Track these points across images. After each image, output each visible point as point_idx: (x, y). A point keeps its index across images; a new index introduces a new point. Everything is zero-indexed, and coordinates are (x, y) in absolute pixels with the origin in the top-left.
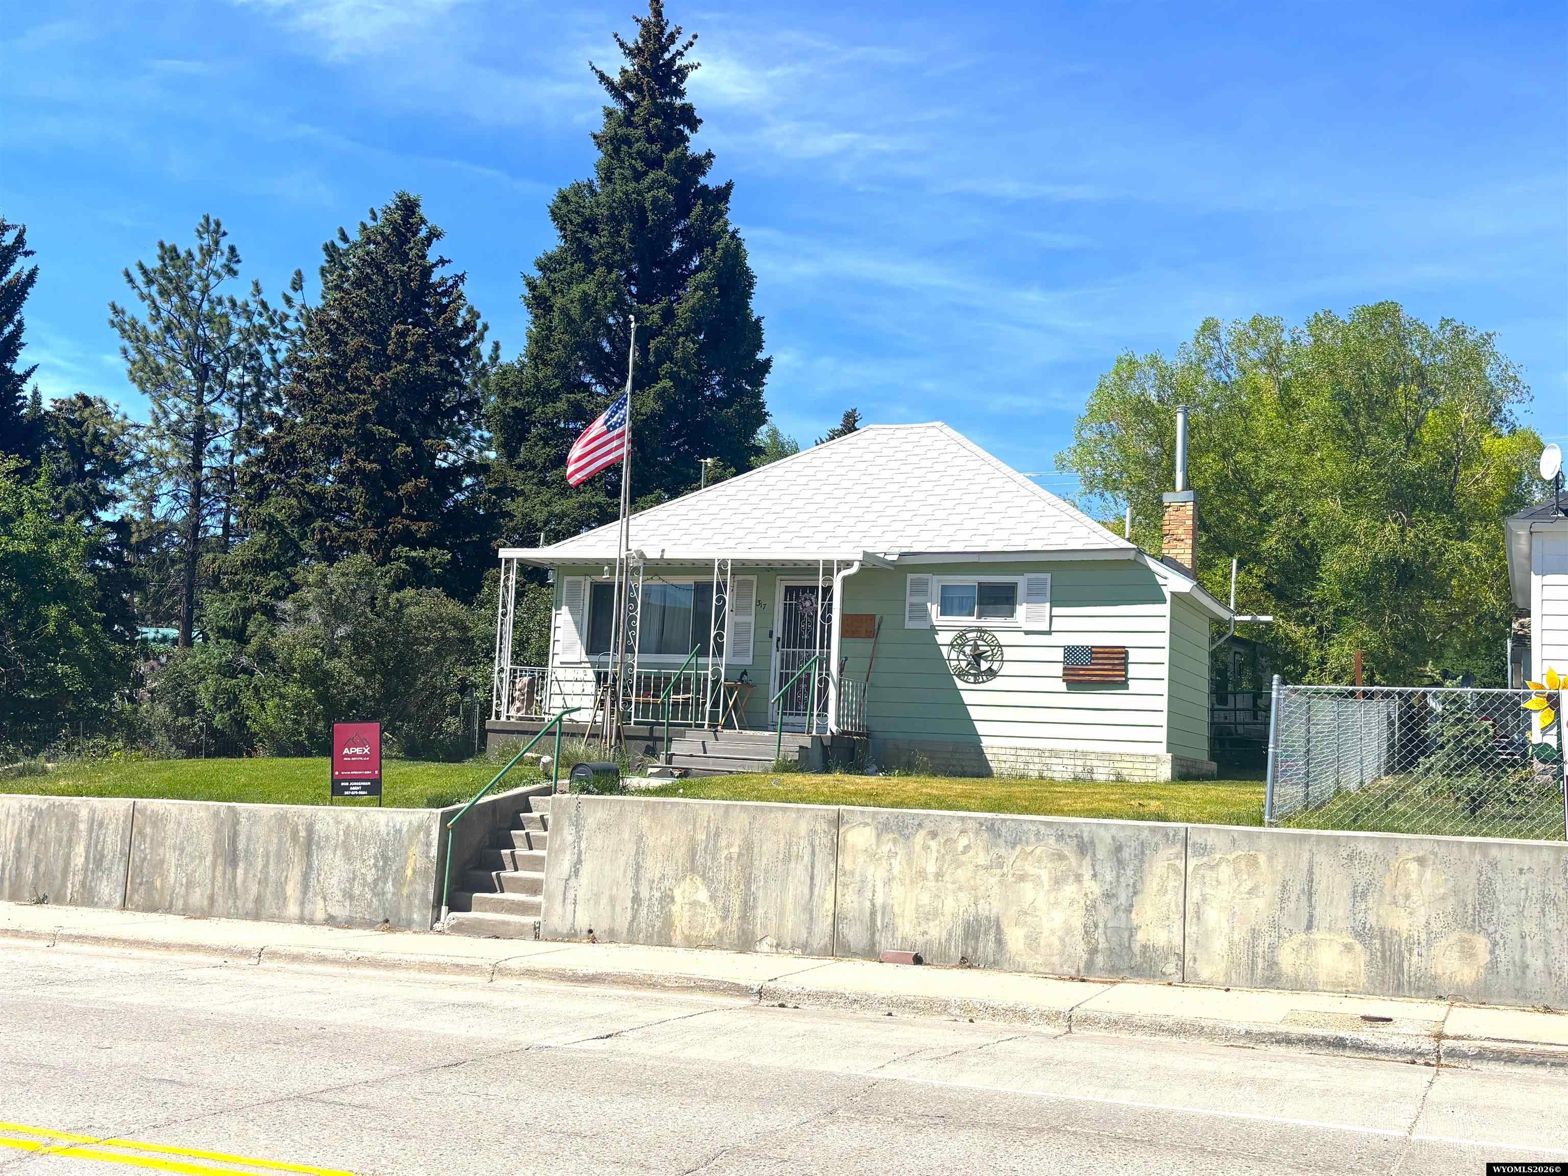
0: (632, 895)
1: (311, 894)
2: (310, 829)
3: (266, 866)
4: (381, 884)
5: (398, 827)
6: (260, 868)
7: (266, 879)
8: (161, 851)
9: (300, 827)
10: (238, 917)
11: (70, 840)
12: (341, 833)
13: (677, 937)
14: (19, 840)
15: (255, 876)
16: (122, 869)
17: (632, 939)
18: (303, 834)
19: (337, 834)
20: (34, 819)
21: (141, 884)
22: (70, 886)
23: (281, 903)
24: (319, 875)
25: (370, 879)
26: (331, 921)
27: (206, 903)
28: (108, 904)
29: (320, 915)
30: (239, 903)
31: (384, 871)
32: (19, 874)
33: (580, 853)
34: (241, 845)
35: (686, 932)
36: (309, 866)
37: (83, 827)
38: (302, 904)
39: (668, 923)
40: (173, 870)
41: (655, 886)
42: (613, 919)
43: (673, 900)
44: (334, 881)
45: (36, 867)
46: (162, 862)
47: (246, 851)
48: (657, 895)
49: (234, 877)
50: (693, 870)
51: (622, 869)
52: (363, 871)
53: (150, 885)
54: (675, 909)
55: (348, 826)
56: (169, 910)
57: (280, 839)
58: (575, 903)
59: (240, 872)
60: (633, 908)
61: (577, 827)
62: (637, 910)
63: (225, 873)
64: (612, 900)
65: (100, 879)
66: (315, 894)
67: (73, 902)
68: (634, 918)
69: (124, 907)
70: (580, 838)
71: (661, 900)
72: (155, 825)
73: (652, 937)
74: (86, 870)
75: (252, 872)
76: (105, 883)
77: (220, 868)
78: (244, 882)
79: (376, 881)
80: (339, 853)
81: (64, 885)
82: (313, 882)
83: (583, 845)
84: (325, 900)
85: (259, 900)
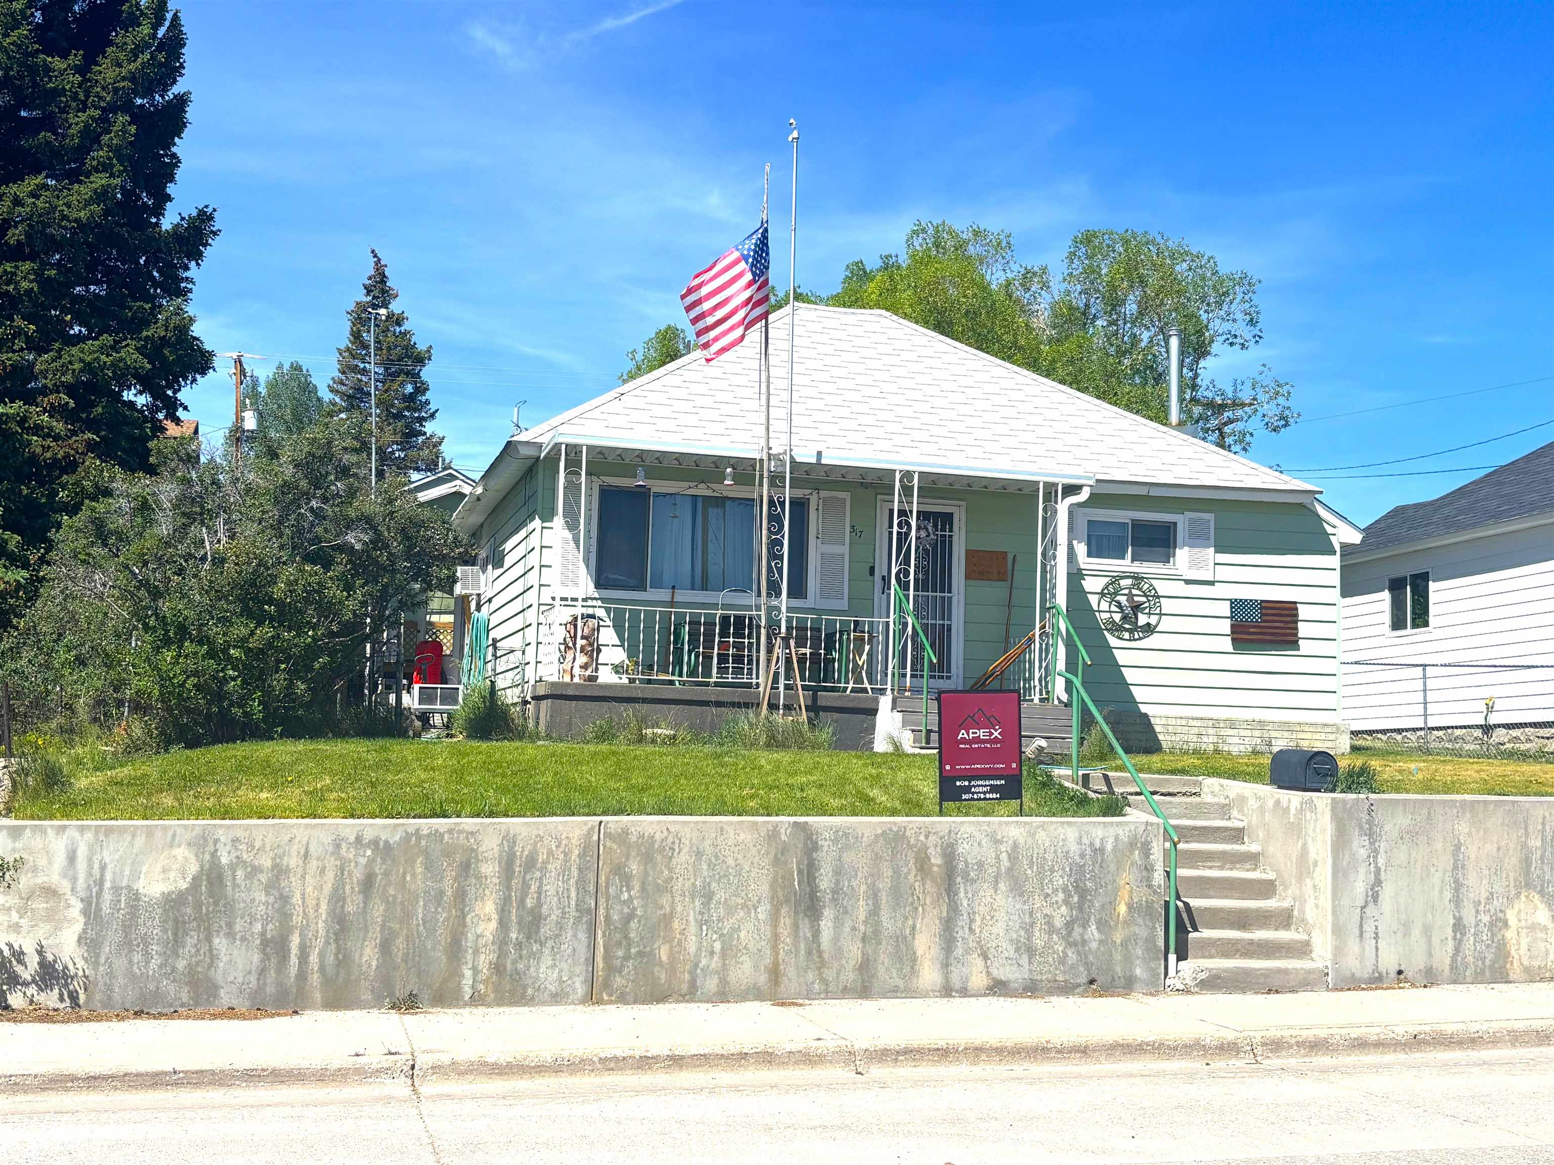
0: (1452, 921)
1: (959, 951)
2: (950, 855)
3: (874, 912)
4: (1077, 930)
5: (1098, 845)
6: (862, 917)
7: (877, 933)
8: (665, 900)
9: (931, 851)
10: (827, 994)
11: (461, 896)
12: (1004, 856)
13: (1515, 971)
14: (337, 898)
15: (854, 929)
16: (582, 936)
17: (1456, 978)
18: (936, 860)
19: (997, 857)
20: (371, 861)
21: (627, 958)
22: (468, 973)
23: (907, 969)
24: (972, 921)
25: (1058, 922)
26: (998, 988)
27: (763, 979)
28: (558, 998)
29: (978, 980)
30: (829, 974)
31: (1081, 909)
32: (344, 960)
33: (1378, 870)
34: (825, 882)
35: (1526, 963)
36: (954, 909)
37: (490, 869)
38: (945, 965)
39: (1502, 952)
40: (693, 928)
41: (1481, 908)
42: (1430, 955)
43: (1506, 924)
44: (999, 928)
45: (385, 947)
46: (668, 919)
47: (836, 891)
48: (1486, 919)
49: (816, 934)
50: (1528, 885)
51: (1437, 889)
52: (1047, 911)
53: (646, 957)
54: (1510, 934)
55: (1015, 845)
56: (691, 994)
57: (897, 872)
58: (1376, 937)
59: (826, 925)
60: (1455, 939)
61: (1370, 836)
62: (1460, 941)
63: (796, 927)
64: (1427, 931)
65: (536, 956)
66: (968, 951)
67: (477, 1000)
68: (1457, 950)
69: (592, 998)
70: (1376, 852)
71: (1492, 925)
72: (647, 857)
73: (1483, 971)
74: (501, 941)
75: (848, 924)
76: (547, 960)
77: (786, 921)
78: (836, 940)
79: (1069, 925)
80: (1002, 886)
81: (455, 972)
82: (961, 933)
83: (1381, 861)
84: (986, 958)
85: (865, 967)
